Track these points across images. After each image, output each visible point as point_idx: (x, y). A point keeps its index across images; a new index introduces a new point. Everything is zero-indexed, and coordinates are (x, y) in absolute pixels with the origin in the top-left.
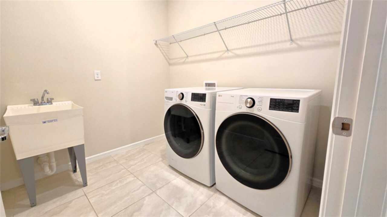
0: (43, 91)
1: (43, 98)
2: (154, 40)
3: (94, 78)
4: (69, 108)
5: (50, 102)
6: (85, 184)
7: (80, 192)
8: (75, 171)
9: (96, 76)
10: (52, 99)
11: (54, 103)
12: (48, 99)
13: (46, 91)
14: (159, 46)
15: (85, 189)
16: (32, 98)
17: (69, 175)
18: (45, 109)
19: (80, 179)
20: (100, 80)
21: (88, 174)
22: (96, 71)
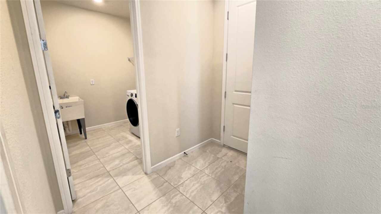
0: (65, 92)
1: (64, 95)
2: (128, 58)
3: (90, 84)
4: (78, 100)
5: (67, 97)
6: (86, 138)
7: (83, 141)
8: (81, 133)
9: (91, 82)
10: (69, 96)
11: (70, 98)
12: (66, 96)
13: (66, 92)
14: (132, 61)
15: (86, 140)
16: (59, 95)
17: (78, 135)
18: (65, 101)
19: (84, 137)
20: (94, 85)
21: (87, 133)
22: (91, 80)
